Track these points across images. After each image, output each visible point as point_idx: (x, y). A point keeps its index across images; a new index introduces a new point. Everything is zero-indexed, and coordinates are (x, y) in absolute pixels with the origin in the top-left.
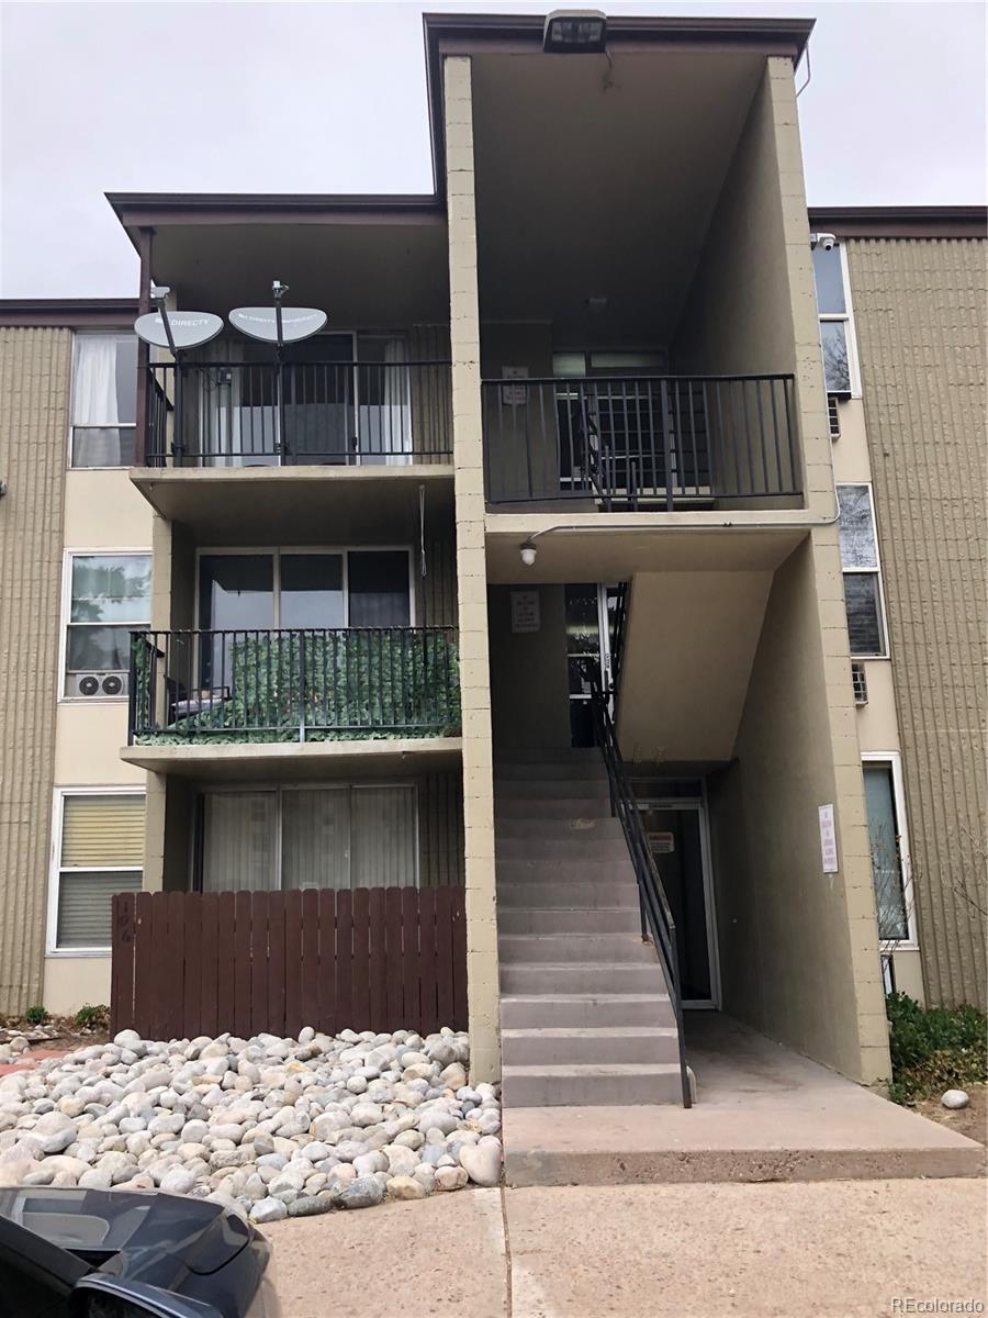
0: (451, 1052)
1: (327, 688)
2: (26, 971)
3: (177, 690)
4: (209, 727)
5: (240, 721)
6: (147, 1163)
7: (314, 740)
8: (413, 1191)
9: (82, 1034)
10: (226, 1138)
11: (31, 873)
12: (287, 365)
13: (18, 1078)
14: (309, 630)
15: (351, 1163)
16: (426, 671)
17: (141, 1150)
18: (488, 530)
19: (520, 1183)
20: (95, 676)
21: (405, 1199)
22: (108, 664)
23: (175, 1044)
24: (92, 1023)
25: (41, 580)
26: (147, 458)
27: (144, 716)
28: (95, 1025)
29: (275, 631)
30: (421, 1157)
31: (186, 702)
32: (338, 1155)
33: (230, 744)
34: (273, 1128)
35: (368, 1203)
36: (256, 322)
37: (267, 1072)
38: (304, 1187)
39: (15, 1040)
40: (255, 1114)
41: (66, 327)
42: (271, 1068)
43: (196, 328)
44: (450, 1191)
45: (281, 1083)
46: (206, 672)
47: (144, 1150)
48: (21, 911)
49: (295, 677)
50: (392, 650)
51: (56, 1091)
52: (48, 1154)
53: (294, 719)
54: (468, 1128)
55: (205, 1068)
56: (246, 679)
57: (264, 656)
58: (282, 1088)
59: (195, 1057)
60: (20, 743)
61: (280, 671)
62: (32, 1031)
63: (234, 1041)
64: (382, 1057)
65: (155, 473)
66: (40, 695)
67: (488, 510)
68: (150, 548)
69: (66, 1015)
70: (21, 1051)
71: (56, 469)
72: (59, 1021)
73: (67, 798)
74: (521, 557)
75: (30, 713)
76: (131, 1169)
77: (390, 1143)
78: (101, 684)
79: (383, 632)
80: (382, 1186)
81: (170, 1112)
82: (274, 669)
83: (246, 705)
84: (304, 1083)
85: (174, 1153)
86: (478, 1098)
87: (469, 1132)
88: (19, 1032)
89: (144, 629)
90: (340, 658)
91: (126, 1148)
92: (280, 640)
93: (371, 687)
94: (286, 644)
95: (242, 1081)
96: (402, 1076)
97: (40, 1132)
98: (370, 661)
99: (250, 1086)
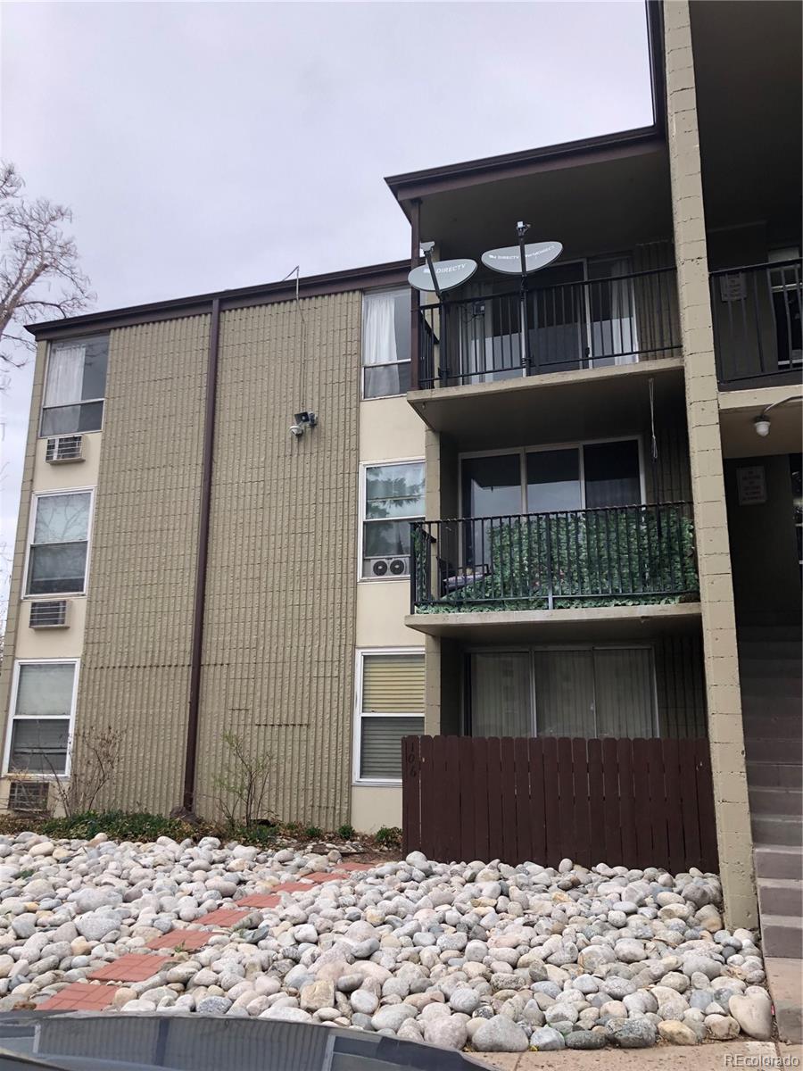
0: (704, 893)
1: (570, 563)
2: (338, 795)
3: (447, 569)
4: (473, 598)
5: (498, 593)
6: (438, 976)
7: (561, 607)
8: (685, 1037)
9: (381, 850)
10: (504, 961)
11: (340, 717)
12: (530, 292)
13: (334, 887)
14: (553, 513)
15: (621, 1000)
16: (660, 542)
17: (432, 963)
18: (722, 407)
19: (795, 1040)
20: (384, 560)
21: (678, 1044)
22: (394, 550)
23: (454, 866)
24: (388, 842)
25: (344, 488)
26: (420, 382)
27: (422, 590)
28: (391, 844)
29: (524, 515)
30: (688, 1000)
31: (454, 578)
32: (607, 990)
33: (491, 612)
34: (544, 954)
35: (640, 1044)
36: (503, 260)
37: (535, 900)
38: (578, 1020)
39: (331, 852)
40: (527, 939)
41: (358, 290)
42: (538, 896)
43: (456, 272)
44: (723, 1041)
45: (547, 912)
46: (469, 553)
47: (434, 964)
48: (333, 748)
49: (542, 554)
50: (628, 526)
51: (362, 901)
52: (358, 958)
53: (543, 590)
54: (732, 974)
55: (481, 891)
56: (501, 557)
57: (516, 537)
58: (549, 916)
59: (472, 880)
60: (330, 615)
61: (530, 550)
62: (343, 845)
63: (503, 866)
64: (637, 893)
65: (426, 394)
66: (345, 576)
67: (721, 389)
68: (424, 457)
69: (368, 833)
70: (336, 862)
71: (352, 401)
72: (363, 838)
73: (366, 658)
74: (755, 429)
75: (338, 591)
76: (425, 981)
77: (656, 983)
78: (389, 566)
79: (619, 511)
80: (654, 1028)
81: (454, 929)
82: (525, 548)
83: (503, 578)
84: (568, 913)
85: (460, 970)
86: (738, 944)
87: (734, 980)
88: (335, 846)
89: (420, 521)
90: (581, 535)
91: (420, 960)
92: (529, 523)
93: (610, 559)
94: (534, 526)
95: (514, 906)
96: (659, 913)
97: (351, 937)
98: (608, 537)
99: (521, 912)
